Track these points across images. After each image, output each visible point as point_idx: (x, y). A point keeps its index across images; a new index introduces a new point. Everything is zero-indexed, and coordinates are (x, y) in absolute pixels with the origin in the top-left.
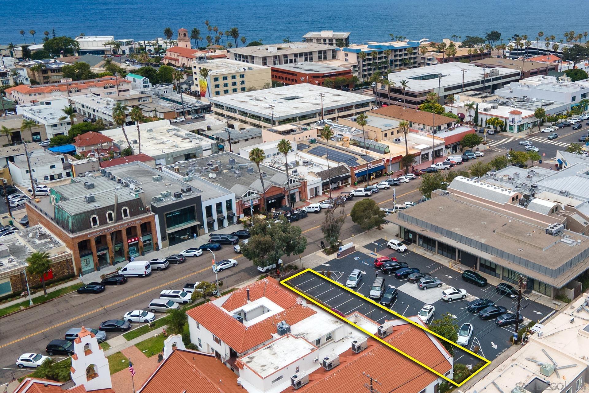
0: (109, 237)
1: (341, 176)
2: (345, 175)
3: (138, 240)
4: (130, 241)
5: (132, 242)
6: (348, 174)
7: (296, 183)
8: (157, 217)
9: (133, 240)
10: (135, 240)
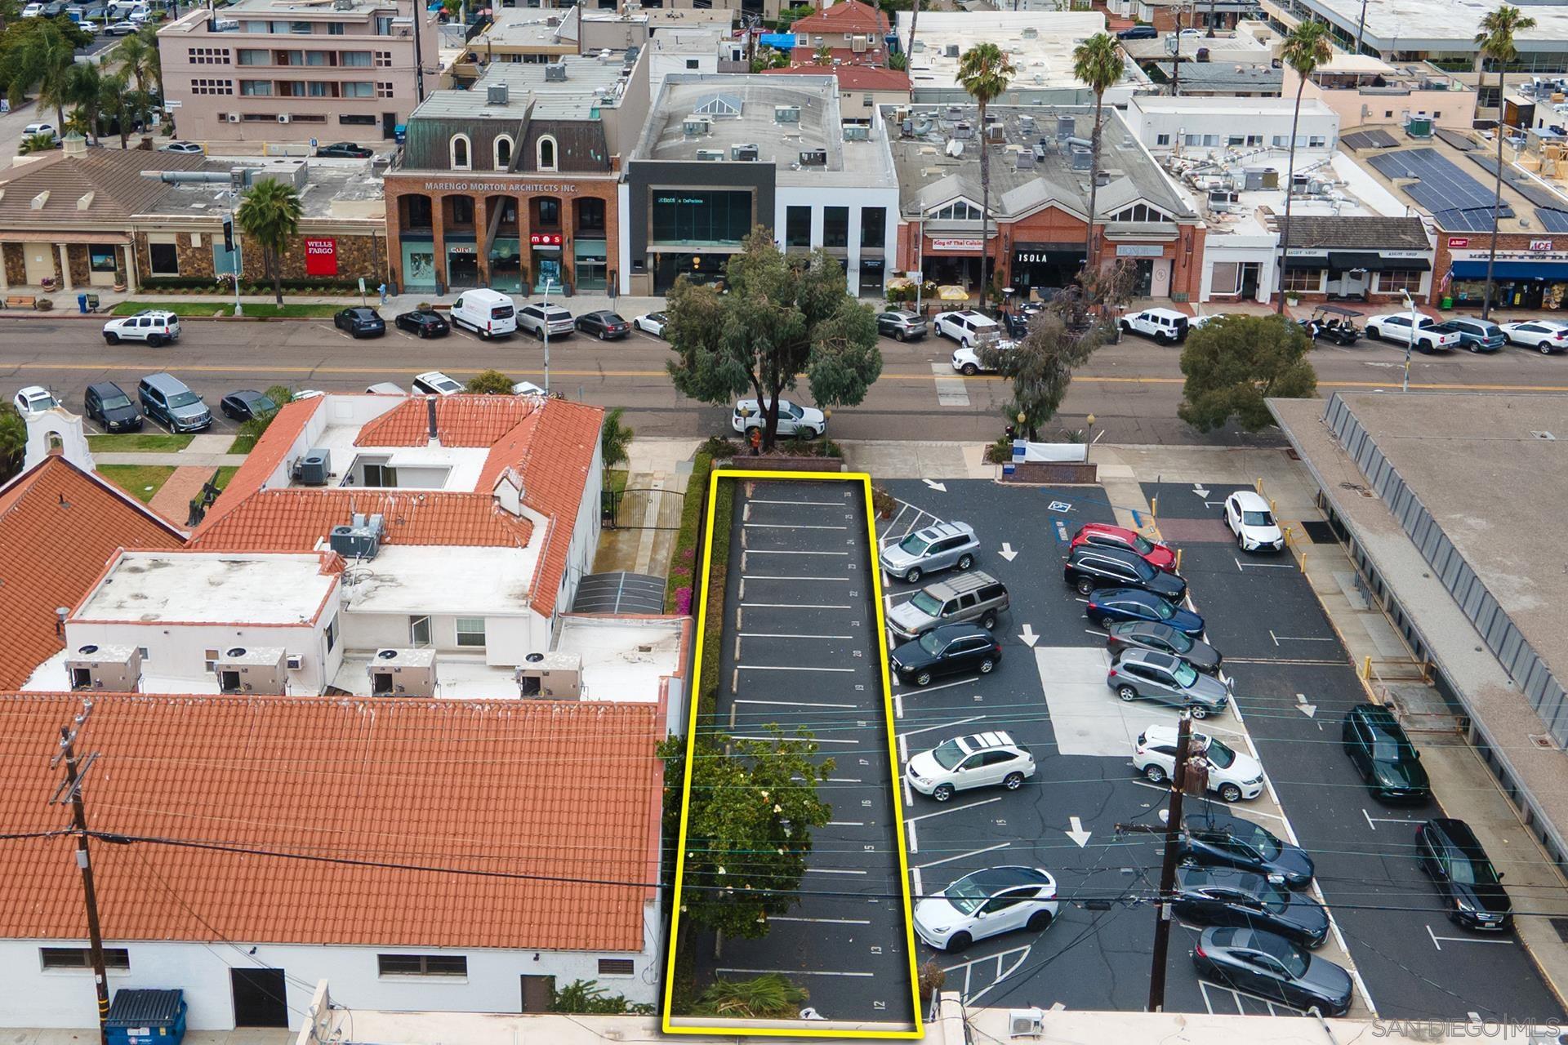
0: (480, 207)
1: (1384, 254)
2: (1404, 255)
3: (560, 244)
4: (535, 239)
5: (541, 243)
6: (1420, 255)
7: (1161, 225)
8: (624, 191)
9: (546, 239)
10: (552, 243)
